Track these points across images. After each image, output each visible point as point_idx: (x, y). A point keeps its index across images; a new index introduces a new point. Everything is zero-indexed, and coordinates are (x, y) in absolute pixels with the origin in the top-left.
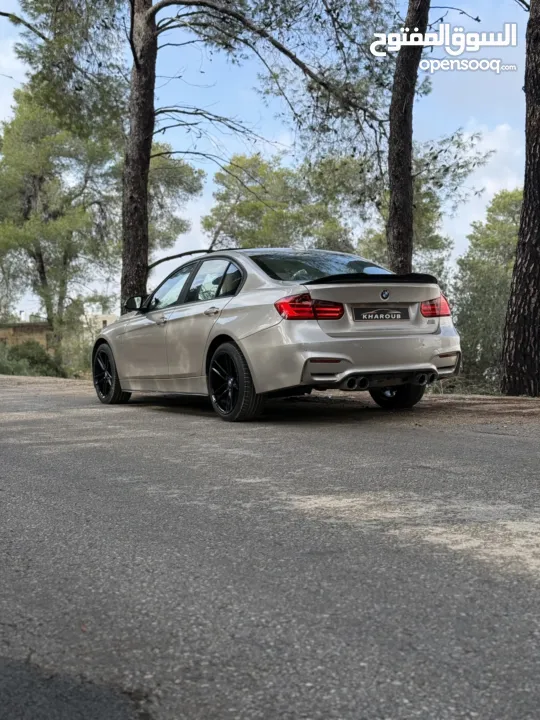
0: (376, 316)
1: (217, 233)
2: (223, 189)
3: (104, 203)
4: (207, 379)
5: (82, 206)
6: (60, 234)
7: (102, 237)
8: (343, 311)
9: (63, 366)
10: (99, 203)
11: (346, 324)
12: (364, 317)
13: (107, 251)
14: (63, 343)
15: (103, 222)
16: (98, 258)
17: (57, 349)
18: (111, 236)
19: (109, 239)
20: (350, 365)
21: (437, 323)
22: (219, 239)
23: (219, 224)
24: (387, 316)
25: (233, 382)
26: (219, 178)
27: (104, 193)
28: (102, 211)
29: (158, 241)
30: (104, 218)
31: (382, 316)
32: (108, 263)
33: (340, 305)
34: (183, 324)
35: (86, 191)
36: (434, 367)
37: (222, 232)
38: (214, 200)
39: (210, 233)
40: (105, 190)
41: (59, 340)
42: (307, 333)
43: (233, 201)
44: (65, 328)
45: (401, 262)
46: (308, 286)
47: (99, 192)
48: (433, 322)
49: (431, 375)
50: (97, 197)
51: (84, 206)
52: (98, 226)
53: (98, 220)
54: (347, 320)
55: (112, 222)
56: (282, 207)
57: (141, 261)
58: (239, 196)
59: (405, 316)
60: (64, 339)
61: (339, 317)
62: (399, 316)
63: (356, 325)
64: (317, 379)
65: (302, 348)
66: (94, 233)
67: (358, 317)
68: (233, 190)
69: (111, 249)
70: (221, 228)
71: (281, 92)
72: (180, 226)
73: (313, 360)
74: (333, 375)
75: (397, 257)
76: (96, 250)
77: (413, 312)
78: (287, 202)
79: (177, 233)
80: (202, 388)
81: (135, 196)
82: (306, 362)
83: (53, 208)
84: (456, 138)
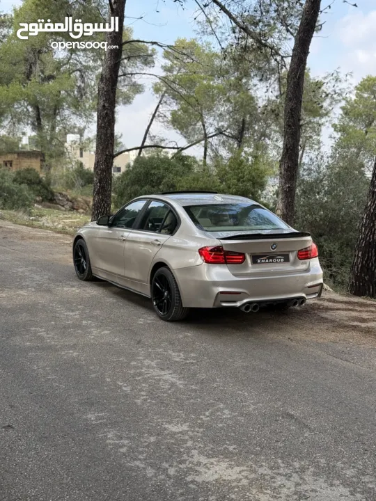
0: (267, 261)
1: (163, 96)
2: (169, 63)
3: (84, 70)
4: (151, 286)
5: (68, 73)
6: (51, 92)
7: (82, 96)
8: (244, 258)
9: (52, 187)
10: (80, 70)
11: (246, 267)
12: (259, 261)
13: (85, 106)
14: (52, 171)
15: (83, 85)
16: (79, 111)
17: (48, 174)
18: (88, 95)
19: (86, 97)
20: (247, 296)
21: (308, 264)
22: (164, 99)
23: (164, 89)
24: (275, 260)
25: (168, 295)
26: (167, 55)
27: (84, 63)
28: (82, 76)
29: (121, 99)
30: (83, 82)
31: (271, 260)
32: (86, 115)
33: (243, 255)
34: (136, 246)
35: (71, 61)
36: (304, 295)
37: (166, 95)
38: (162, 70)
39: (158, 96)
40: (85, 62)
41: (49, 169)
42: (220, 274)
43: (175, 73)
44: (53, 160)
45: (289, 187)
46: (221, 241)
47: (81, 63)
48: (306, 263)
49: (301, 300)
50: (79, 66)
51: (70, 72)
52: (79, 87)
53: (79, 83)
54: (247, 264)
55: (89, 85)
56: (210, 80)
57: (109, 152)
58: (180, 69)
59: (287, 259)
60: (53, 168)
61: (242, 263)
62: (282, 260)
63: (253, 268)
64: (224, 304)
65: (216, 284)
66: (76, 92)
67: (254, 261)
68: (176, 64)
69: (87, 106)
70: (166, 92)
71: (213, 32)
72: (137, 89)
73: (222, 293)
74: (235, 302)
75: (285, 183)
76: (77, 105)
77: (292, 257)
78: (214, 76)
79: (135, 94)
80: (146, 291)
81: (107, 105)
82: (218, 294)
83: (47, 73)
84: (335, 75)
